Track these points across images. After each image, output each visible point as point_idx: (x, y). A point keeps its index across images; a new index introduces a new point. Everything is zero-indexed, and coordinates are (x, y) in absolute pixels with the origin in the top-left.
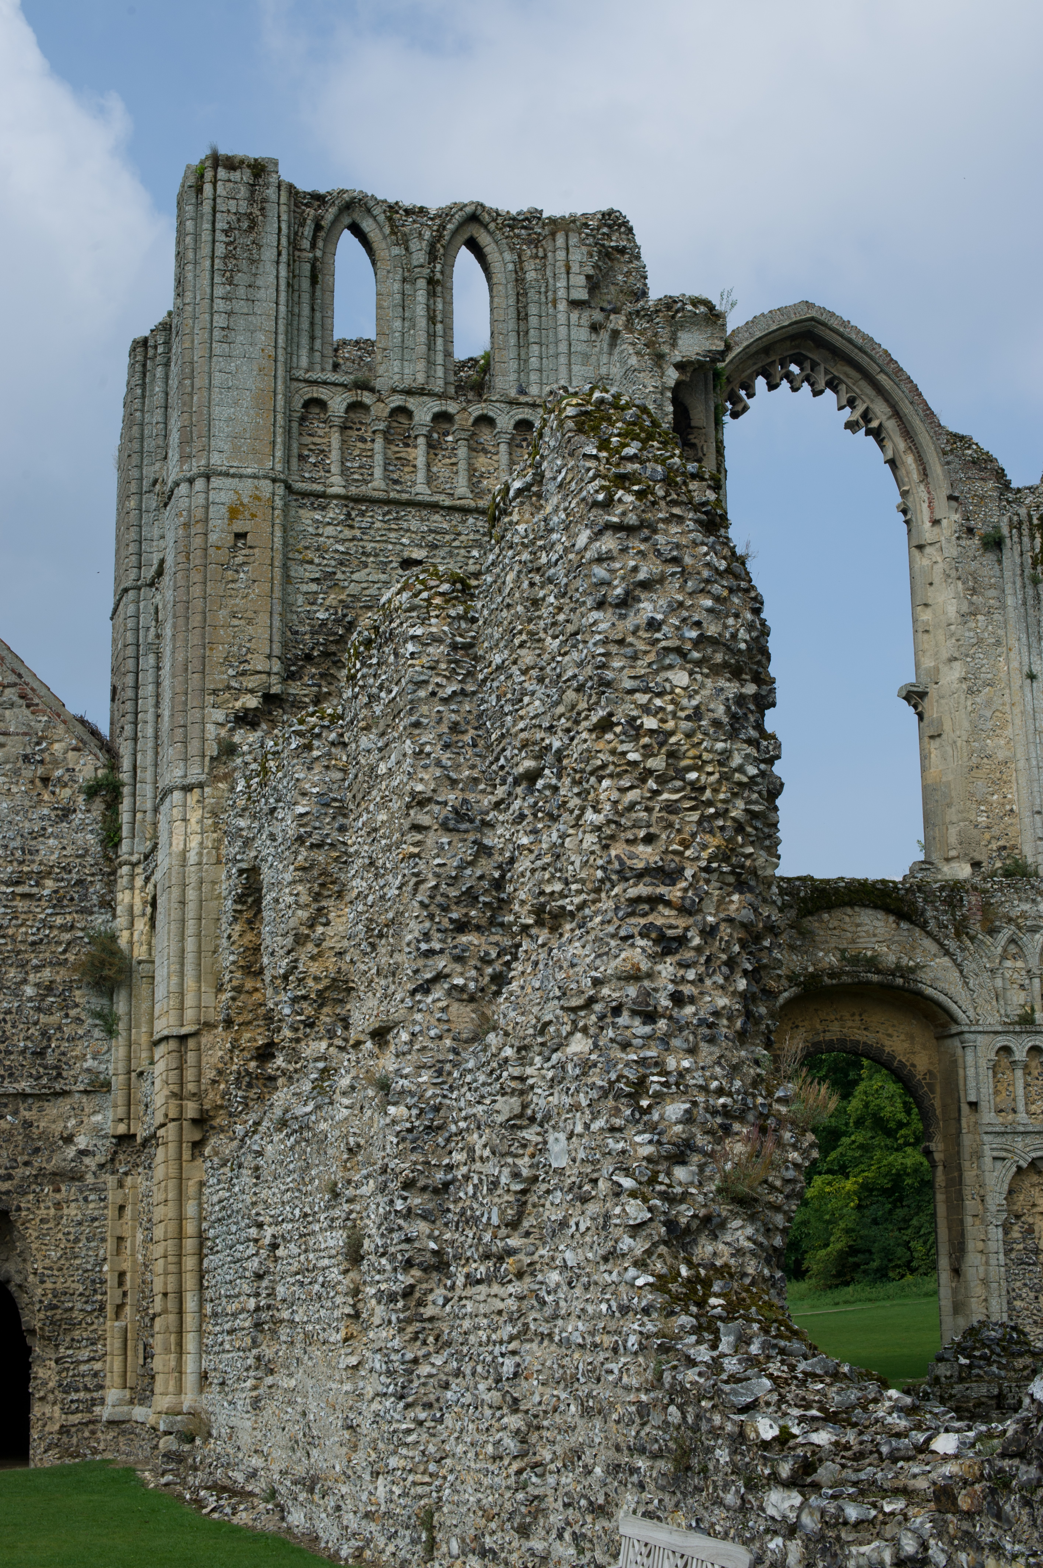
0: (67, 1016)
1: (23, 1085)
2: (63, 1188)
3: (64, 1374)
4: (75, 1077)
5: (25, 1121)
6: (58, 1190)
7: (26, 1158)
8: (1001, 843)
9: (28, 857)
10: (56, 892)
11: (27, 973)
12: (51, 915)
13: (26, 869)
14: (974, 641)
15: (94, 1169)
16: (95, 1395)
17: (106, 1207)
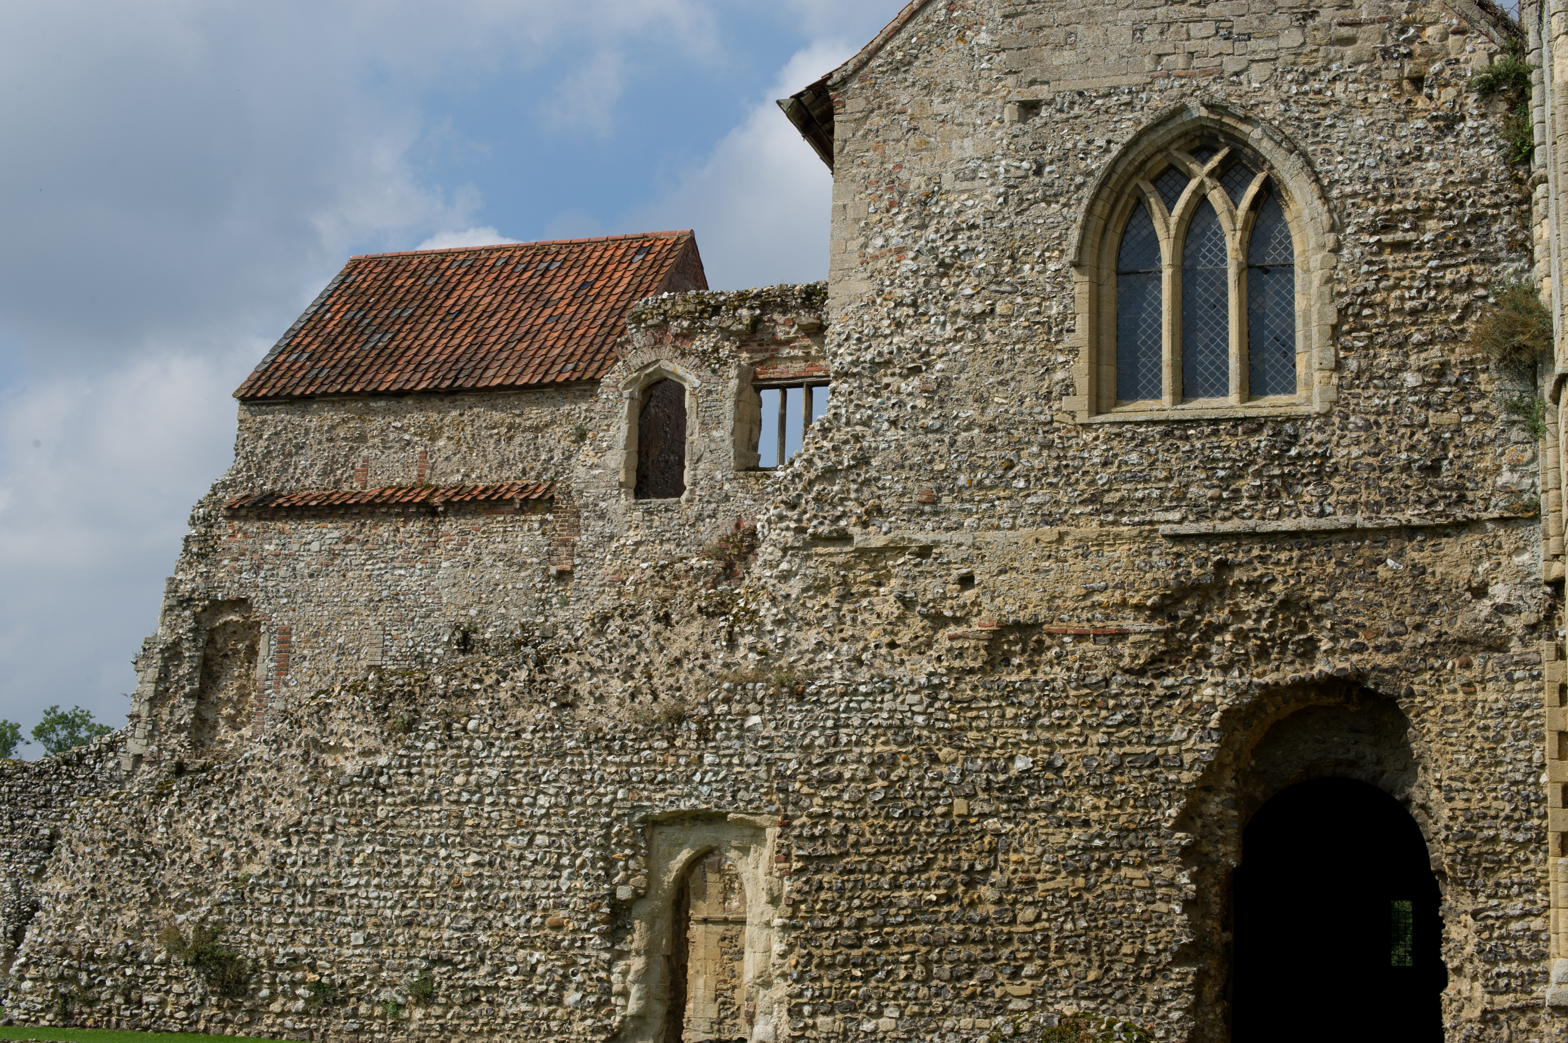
0: (1469, 411)
1: (1410, 515)
2: (1476, 662)
3: (1486, 935)
4: (1486, 500)
5: (1414, 566)
6: (1468, 666)
7: (1418, 619)
9: (1400, 191)
10: (1442, 235)
11: (1407, 355)
12: (1437, 269)
13: (1395, 207)
15: (1520, 632)
16: (1534, 967)
17: (1540, 689)
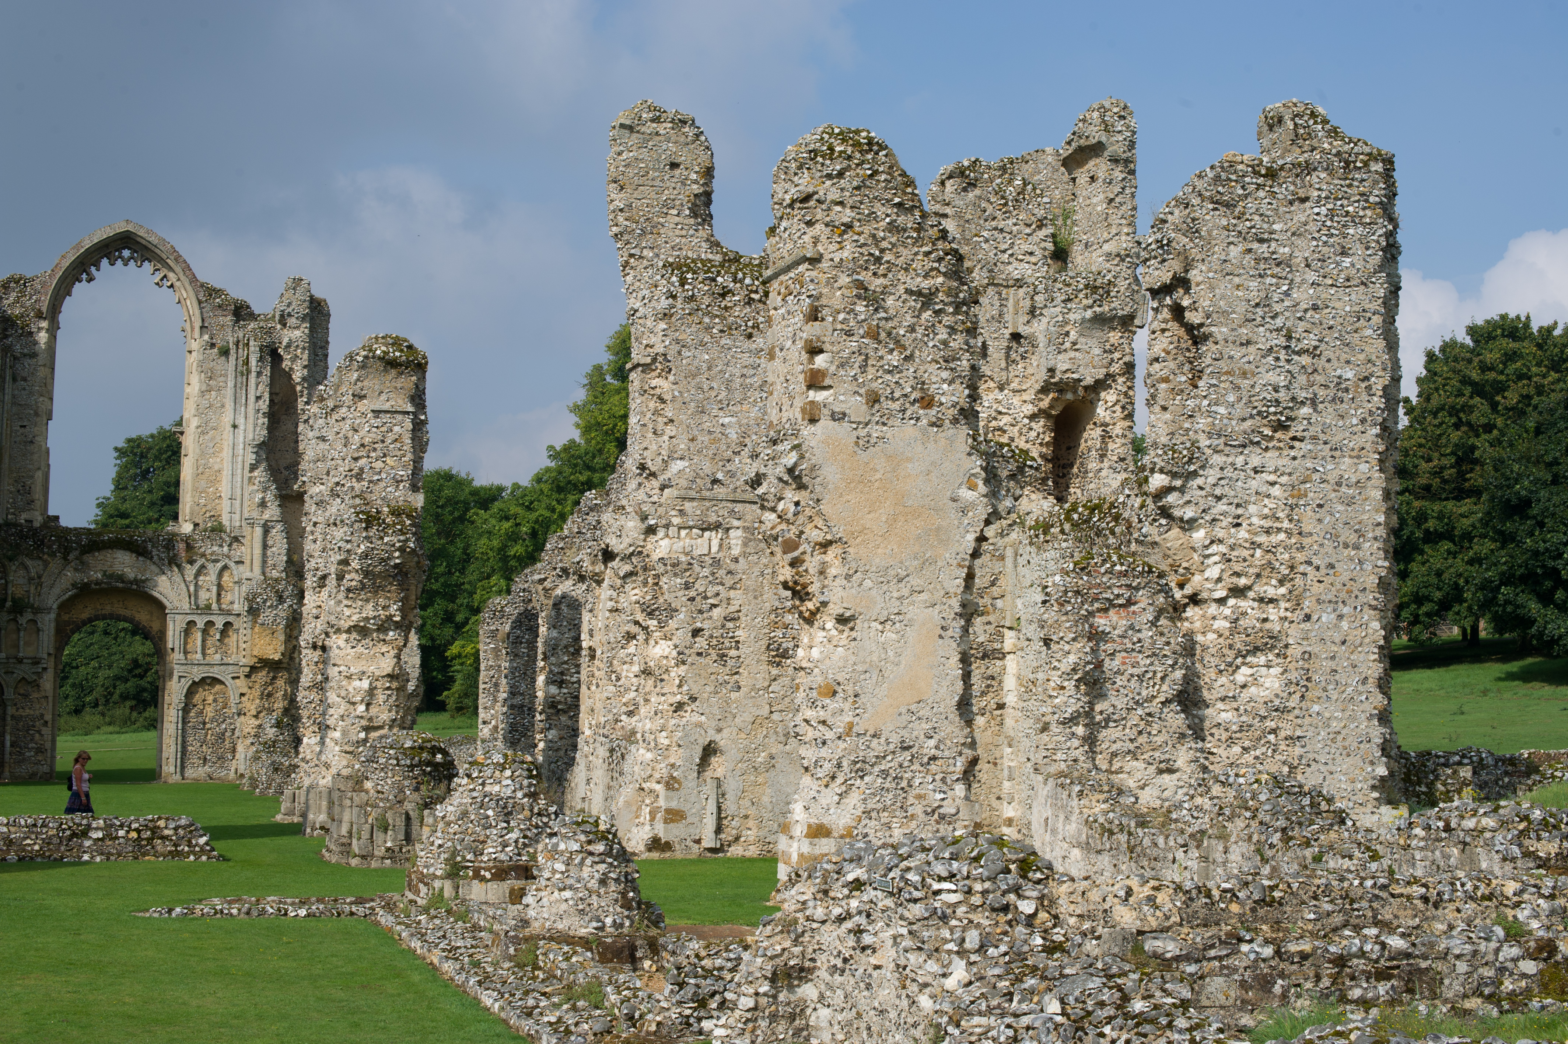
8: (211, 514)
14: (208, 405)
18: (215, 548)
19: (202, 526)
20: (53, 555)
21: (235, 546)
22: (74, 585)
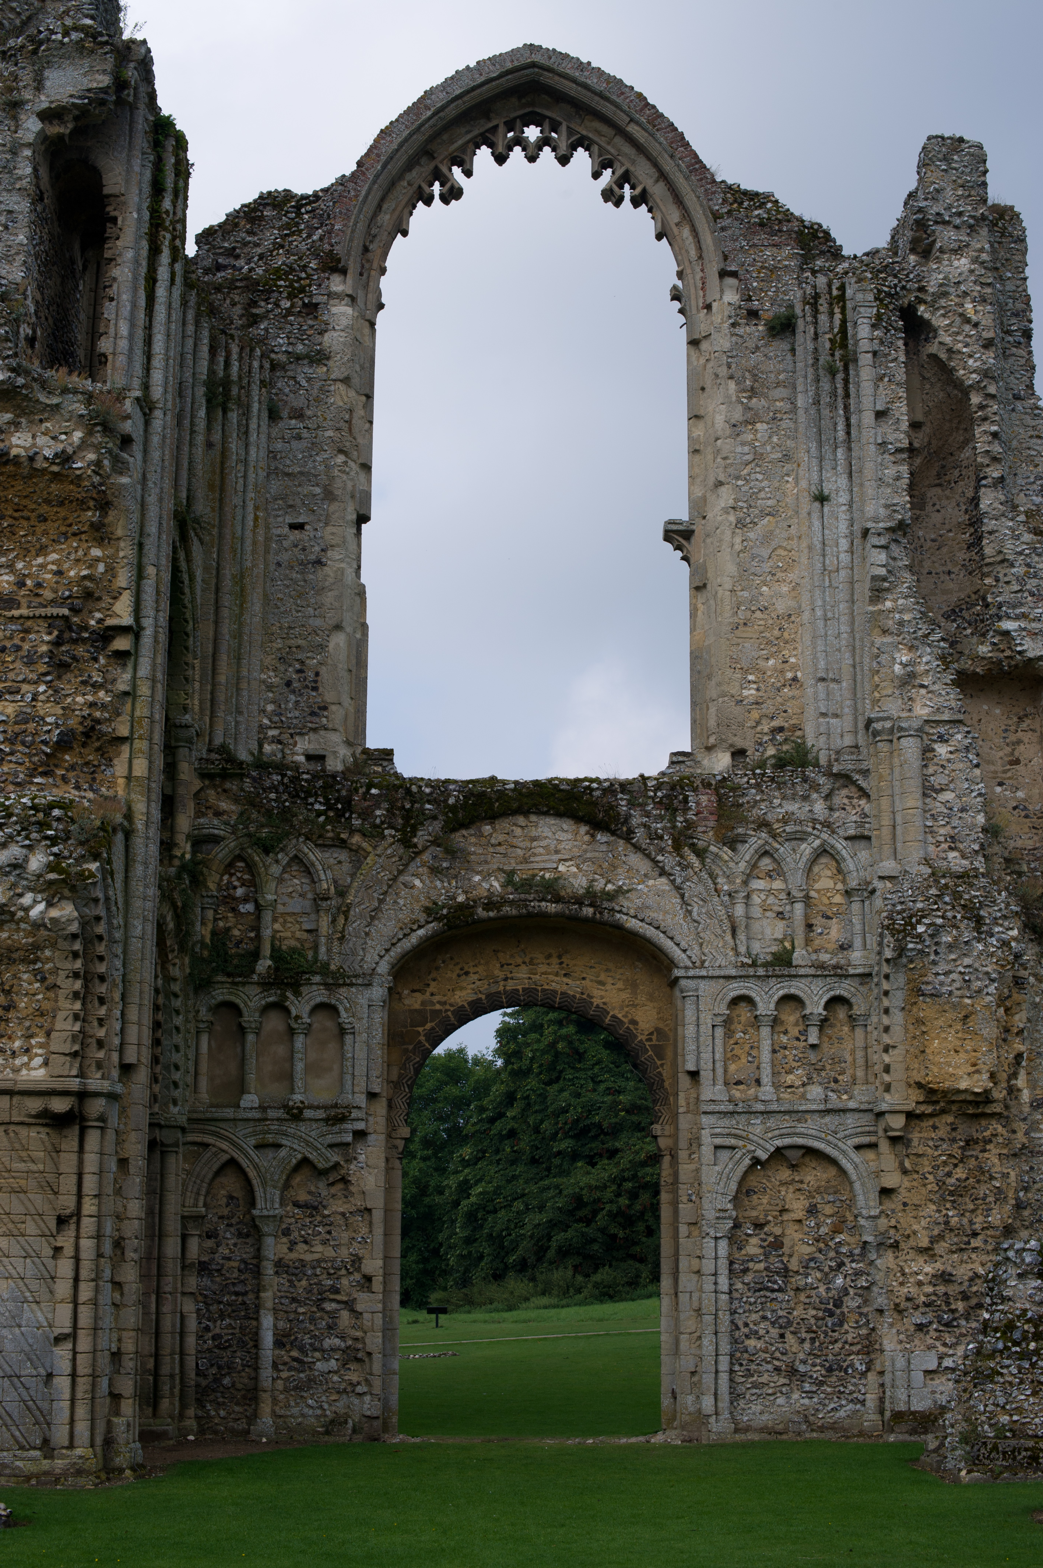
8: (775, 723)
14: (749, 457)
18: (791, 807)
19: (753, 756)
20: (375, 833)
21: (840, 798)
22: (431, 912)
